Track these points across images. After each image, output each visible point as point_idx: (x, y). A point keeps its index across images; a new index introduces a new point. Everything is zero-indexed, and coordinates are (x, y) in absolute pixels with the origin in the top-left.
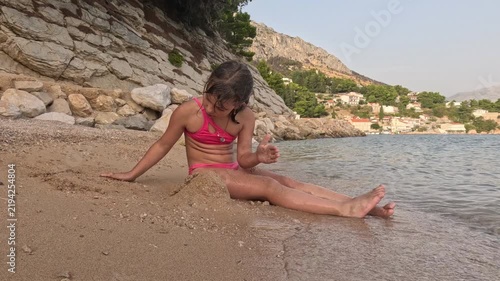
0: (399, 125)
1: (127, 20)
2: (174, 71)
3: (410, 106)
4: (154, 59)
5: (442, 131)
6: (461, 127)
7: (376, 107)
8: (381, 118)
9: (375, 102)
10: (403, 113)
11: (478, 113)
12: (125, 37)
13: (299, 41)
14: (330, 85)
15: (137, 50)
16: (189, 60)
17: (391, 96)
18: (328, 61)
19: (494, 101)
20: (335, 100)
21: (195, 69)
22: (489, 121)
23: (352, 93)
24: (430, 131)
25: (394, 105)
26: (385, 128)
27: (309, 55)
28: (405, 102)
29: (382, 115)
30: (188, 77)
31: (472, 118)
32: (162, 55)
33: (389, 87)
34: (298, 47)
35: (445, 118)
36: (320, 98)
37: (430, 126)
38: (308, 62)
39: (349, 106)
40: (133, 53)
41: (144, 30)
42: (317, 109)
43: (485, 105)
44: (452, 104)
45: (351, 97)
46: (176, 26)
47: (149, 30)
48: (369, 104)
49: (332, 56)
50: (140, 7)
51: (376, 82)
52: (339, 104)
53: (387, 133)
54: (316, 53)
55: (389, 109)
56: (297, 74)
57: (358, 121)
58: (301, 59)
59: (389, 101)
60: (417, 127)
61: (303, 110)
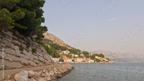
0: (79, 60)
1: (7, 37)
2: (21, 53)
3: (81, 55)
4: (14, 49)
5: (89, 62)
6: (93, 61)
7: (73, 55)
8: (74, 58)
9: (73, 53)
10: (80, 57)
11: (96, 57)
12: (6, 43)
13: (52, 35)
14: (61, 48)
15: (9, 47)
16: (25, 48)
17: (76, 52)
18: (60, 41)
19: (99, 54)
20: (62, 52)
21: (27, 51)
22: (99, 59)
23: (67, 51)
24: (86, 62)
25: (78, 54)
26: (75, 61)
27: (55, 39)
28: (80, 54)
29: (74, 57)
30: (25, 54)
31: (95, 58)
32: (17, 48)
33: (76, 49)
34: (52, 37)
35: (89, 58)
36: (58, 52)
37: (86, 61)
38: (55, 41)
39: (66, 54)
40: (7, 48)
41: (12, 39)
42: (57, 55)
43: (97, 55)
44: (90, 55)
45: (66, 52)
46: (21, 36)
47: (13, 39)
48: (71, 54)
49: (61, 40)
50: (12, 32)
51: (72, 48)
52: (63, 54)
53: (76, 63)
54: (57, 39)
55: (76, 56)
56: (52, 44)
57: (68, 59)
58: (53, 40)
59: (76, 53)
60: (83, 61)
61: (53, 55)
